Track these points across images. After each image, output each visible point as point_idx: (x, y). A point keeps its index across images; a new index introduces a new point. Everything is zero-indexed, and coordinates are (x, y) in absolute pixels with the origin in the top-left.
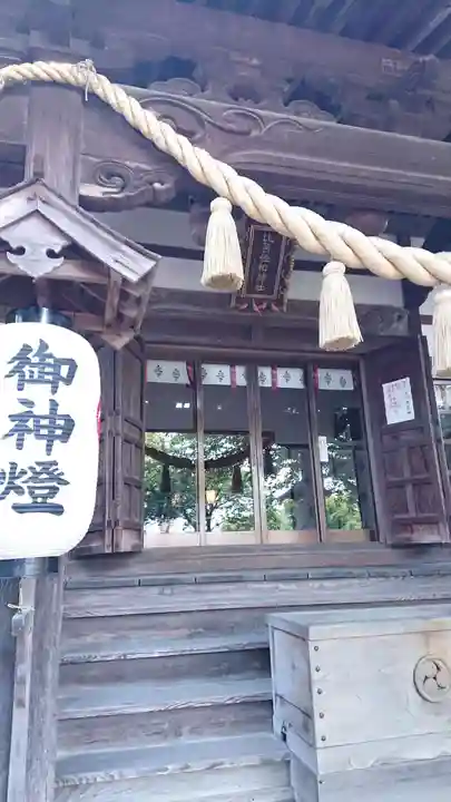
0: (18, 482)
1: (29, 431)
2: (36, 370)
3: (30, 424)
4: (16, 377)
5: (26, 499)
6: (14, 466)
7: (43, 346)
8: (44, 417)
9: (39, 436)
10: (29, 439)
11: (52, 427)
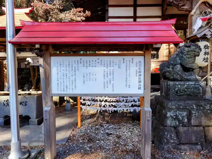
4: (205, 48)
6: (205, 58)
7: (207, 45)
8: (207, 52)
11: (208, 54)
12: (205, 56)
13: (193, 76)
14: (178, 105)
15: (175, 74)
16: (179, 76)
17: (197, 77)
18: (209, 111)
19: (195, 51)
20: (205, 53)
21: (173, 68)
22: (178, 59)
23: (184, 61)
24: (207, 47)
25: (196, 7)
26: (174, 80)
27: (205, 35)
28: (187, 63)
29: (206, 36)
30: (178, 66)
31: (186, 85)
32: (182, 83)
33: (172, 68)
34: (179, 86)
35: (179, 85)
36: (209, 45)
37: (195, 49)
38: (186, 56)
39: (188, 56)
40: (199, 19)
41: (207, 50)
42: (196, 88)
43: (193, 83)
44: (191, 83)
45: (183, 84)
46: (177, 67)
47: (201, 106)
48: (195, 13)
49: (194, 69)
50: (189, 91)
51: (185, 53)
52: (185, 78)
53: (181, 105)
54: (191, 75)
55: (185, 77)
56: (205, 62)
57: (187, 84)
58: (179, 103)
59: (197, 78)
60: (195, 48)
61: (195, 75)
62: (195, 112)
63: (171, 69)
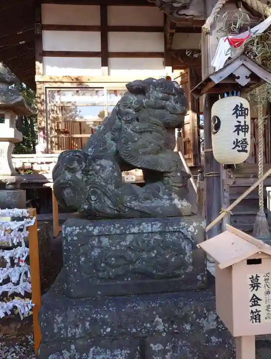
0: (239, 144)
1: (240, 130)
2: (240, 112)
3: (240, 128)
4: (235, 115)
5: (241, 149)
6: (237, 140)
7: (241, 105)
8: (243, 126)
9: (242, 131)
10: (240, 132)
11: (245, 129)
12: (238, 134)
13: (161, 198)
14: (94, 322)
15: (94, 193)
16: (109, 202)
17: (176, 201)
18: (214, 339)
19: (163, 108)
20: (238, 126)
21: (85, 172)
22: (108, 136)
23: (126, 143)
24: (241, 110)
25: (215, 10)
26: (92, 216)
27: (232, 76)
28: (136, 150)
29: (237, 80)
30: (103, 162)
31: (130, 238)
32: (115, 228)
33: (83, 171)
34: (105, 241)
35: (106, 236)
36: (246, 104)
37: (163, 99)
38: (131, 126)
39: (138, 126)
40: (222, 40)
41: (241, 119)
42: (166, 246)
43: (157, 227)
44: (147, 227)
45: (118, 232)
46: (101, 165)
47: (185, 319)
48: (213, 26)
49: (163, 173)
50: (143, 260)
51: (127, 113)
52: (131, 208)
53: (104, 322)
54: (156, 196)
55: (134, 204)
56: (239, 151)
57: (135, 230)
58: (97, 313)
59: (175, 206)
60: (161, 95)
61: (170, 195)
62: (161, 347)
63: (79, 175)
